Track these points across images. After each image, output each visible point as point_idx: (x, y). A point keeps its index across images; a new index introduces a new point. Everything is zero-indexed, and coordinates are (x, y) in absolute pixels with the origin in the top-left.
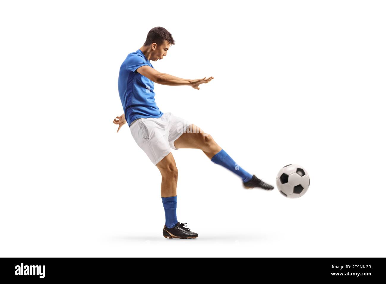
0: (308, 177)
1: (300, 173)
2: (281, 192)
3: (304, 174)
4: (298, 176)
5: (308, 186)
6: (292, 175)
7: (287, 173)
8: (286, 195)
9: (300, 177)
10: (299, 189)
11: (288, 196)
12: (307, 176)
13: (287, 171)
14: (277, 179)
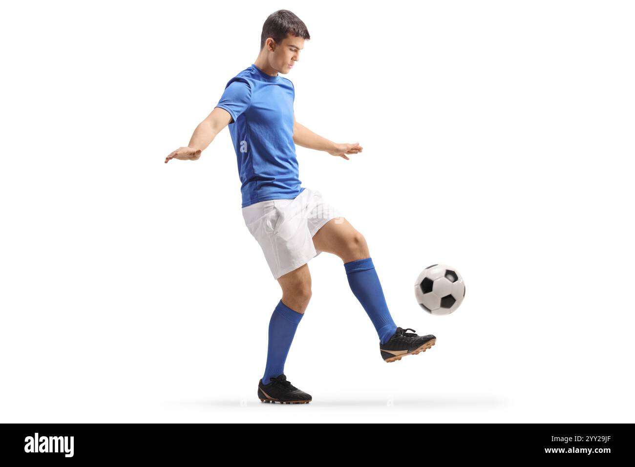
0: (463, 283)
1: (451, 277)
2: (423, 306)
3: (456, 278)
4: (448, 281)
5: (463, 297)
6: (439, 280)
7: (430, 277)
8: (429, 311)
9: (451, 283)
10: (448, 302)
11: (432, 312)
12: (461, 282)
13: (432, 275)
14: (416, 286)
